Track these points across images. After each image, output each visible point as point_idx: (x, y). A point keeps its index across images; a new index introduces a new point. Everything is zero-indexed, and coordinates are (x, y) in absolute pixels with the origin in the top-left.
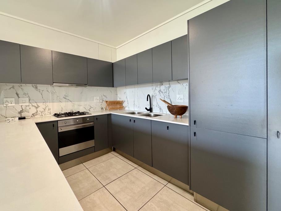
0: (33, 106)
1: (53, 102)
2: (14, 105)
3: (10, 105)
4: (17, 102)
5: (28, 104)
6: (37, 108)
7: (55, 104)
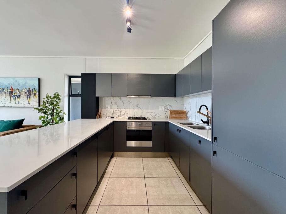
0: (118, 110)
1: (129, 109)
2: (110, 109)
3: (108, 109)
4: (111, 108)
5: (116, 109)
6: (120, 112)
7: (131, 110)
